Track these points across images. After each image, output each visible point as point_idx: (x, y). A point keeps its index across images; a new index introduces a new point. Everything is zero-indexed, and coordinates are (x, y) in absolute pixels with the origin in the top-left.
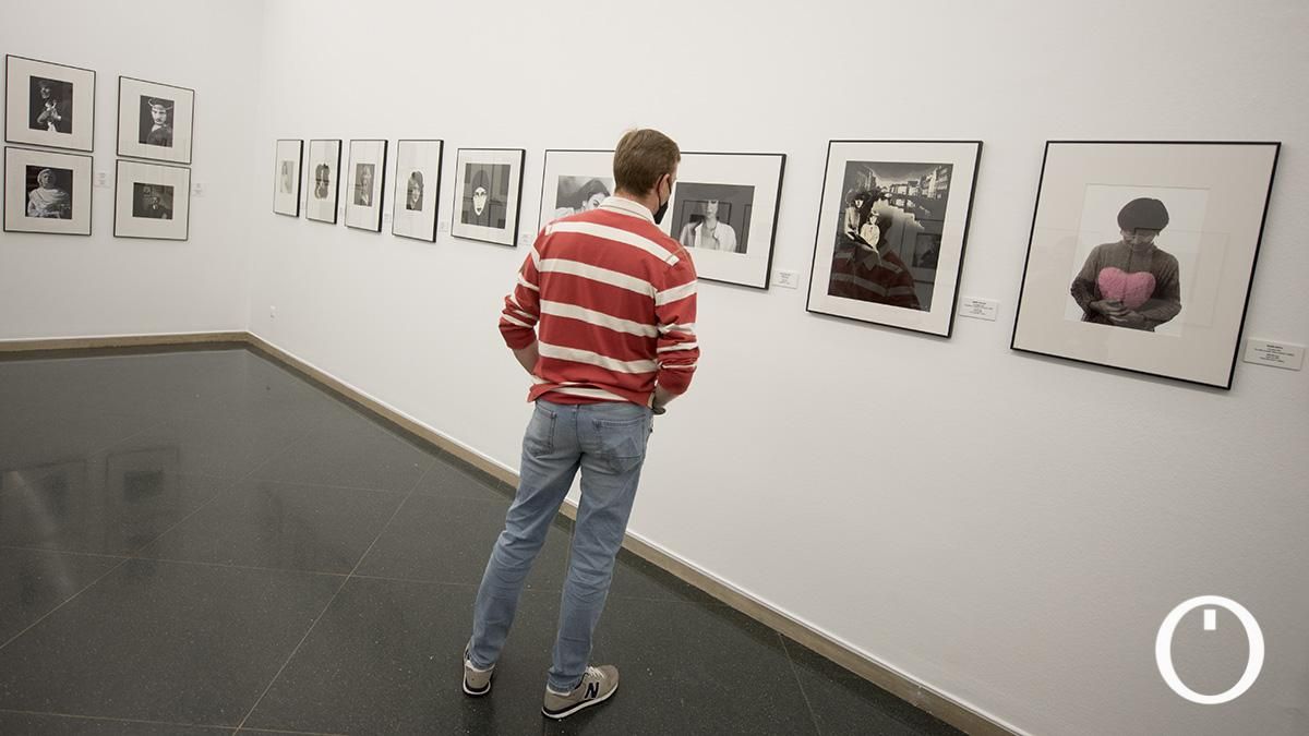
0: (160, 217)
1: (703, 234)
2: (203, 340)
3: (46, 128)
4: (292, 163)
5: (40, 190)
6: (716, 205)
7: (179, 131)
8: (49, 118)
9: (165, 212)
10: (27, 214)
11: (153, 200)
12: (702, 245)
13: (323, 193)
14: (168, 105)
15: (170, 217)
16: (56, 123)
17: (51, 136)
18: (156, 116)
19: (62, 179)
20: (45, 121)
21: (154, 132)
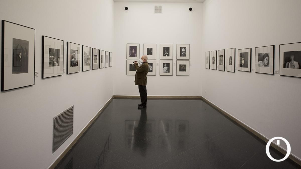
0: (184, 71)
1: (291, 64)
2: (192, 98)
3: (166, 56)
4: (208, 57)
5: (165, 67)
6: (293, 57)
7: (187, 53)
8: (166, 54)
9: (185, 70)
10: (163, 72)
11: (183, 68)
12: (291, 68)
13: (214, 63)
14: (185, 48)
15: (186, 71)
16: (167, 55)
17: (166, 57)
18: (183, 51)
19: (168, 65)
20: (165, 55)
21: (183, 54)
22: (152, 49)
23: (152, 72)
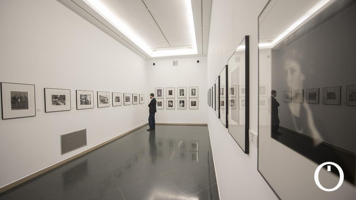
5: (181, 103)
7: (197, 93)
8: (182, 94)
9: (195, 105)
10: (180, 107)
11: (194, 103)
14: (195, 89)
17: (182, 96)
18: (193, 91)
19: (183, 102)
21: (193, 94)
22: (172, 91)
23: (172, 107)
